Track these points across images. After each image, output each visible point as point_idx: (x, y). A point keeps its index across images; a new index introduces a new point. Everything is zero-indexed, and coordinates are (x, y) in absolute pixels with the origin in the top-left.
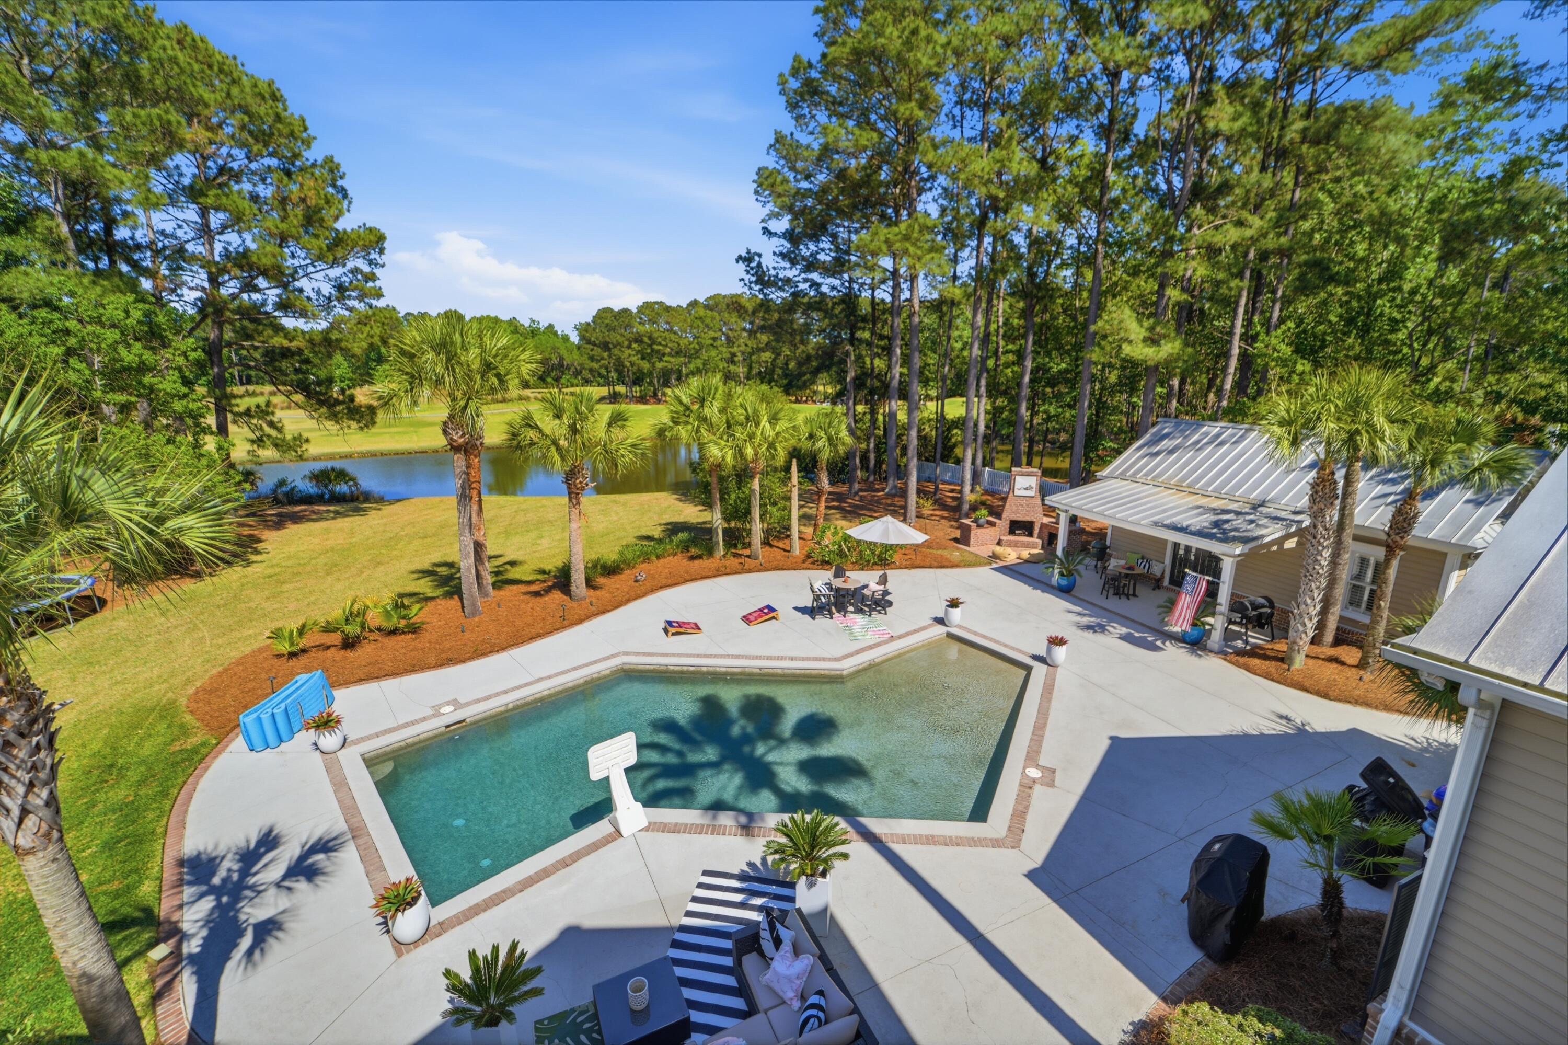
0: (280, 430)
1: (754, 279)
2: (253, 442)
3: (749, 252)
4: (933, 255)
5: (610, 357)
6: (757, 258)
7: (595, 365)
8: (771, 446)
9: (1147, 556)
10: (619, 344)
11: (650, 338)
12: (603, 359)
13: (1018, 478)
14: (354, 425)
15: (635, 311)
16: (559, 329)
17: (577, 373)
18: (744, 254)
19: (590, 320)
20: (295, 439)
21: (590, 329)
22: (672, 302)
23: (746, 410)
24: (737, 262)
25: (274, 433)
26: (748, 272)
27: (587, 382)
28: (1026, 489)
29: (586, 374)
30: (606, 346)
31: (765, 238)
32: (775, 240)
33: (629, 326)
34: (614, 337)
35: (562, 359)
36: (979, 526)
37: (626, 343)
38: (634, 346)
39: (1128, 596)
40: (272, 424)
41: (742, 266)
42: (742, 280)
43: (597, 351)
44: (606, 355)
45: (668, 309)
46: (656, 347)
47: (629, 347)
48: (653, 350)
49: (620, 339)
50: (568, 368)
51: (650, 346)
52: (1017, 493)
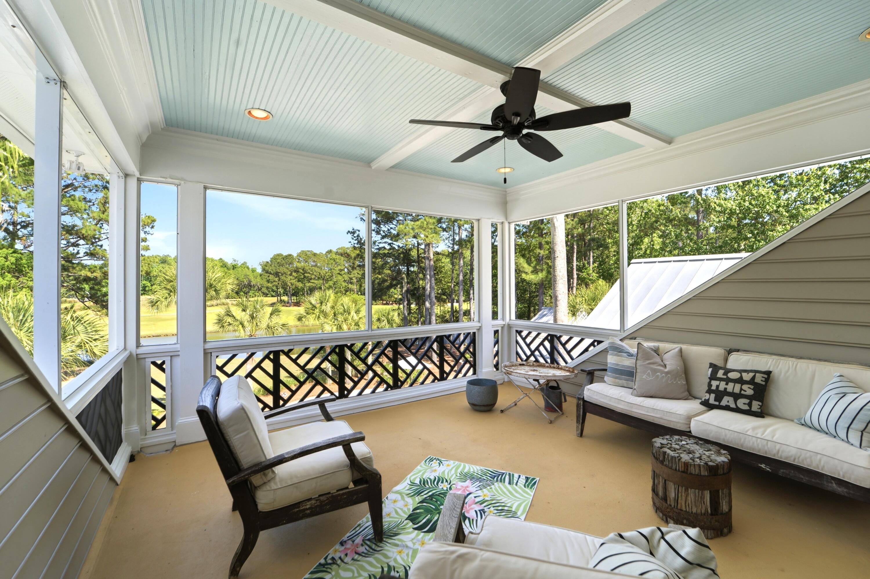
1: (356, 242)
3: (353, 229)
5: (279, 280)
6: (357, 232)
7: (270, 285)
8: (357, 324)
10: (285, 273)
11: (303, 270)
12: (274, 281)
15: (295, 255)
16: (250, 265)
17: (260, 289)
18: (350, 230)
19: (269, 260)
21: (268, 265)
22: (317, 252)
23: (344, 307)
24: (347, 233)
26: (352, 239)
27: (266, 295)
29: (264, 290)
30: (277, 274)
31: (362, 222)
33: (291, 263)
34: (282, 270)
35: (250, 282)
37: (289, 273)
38: (294, 274)
41: (349, 235)
42: (350, 242)
43: (272, 277)
44: (277, 279)
45: (315, 255)
46: (306, 275)
47: (291, 275)
48: (305, 277)
49: (285, 270)
50: (254, 286)
51: (303, 274)
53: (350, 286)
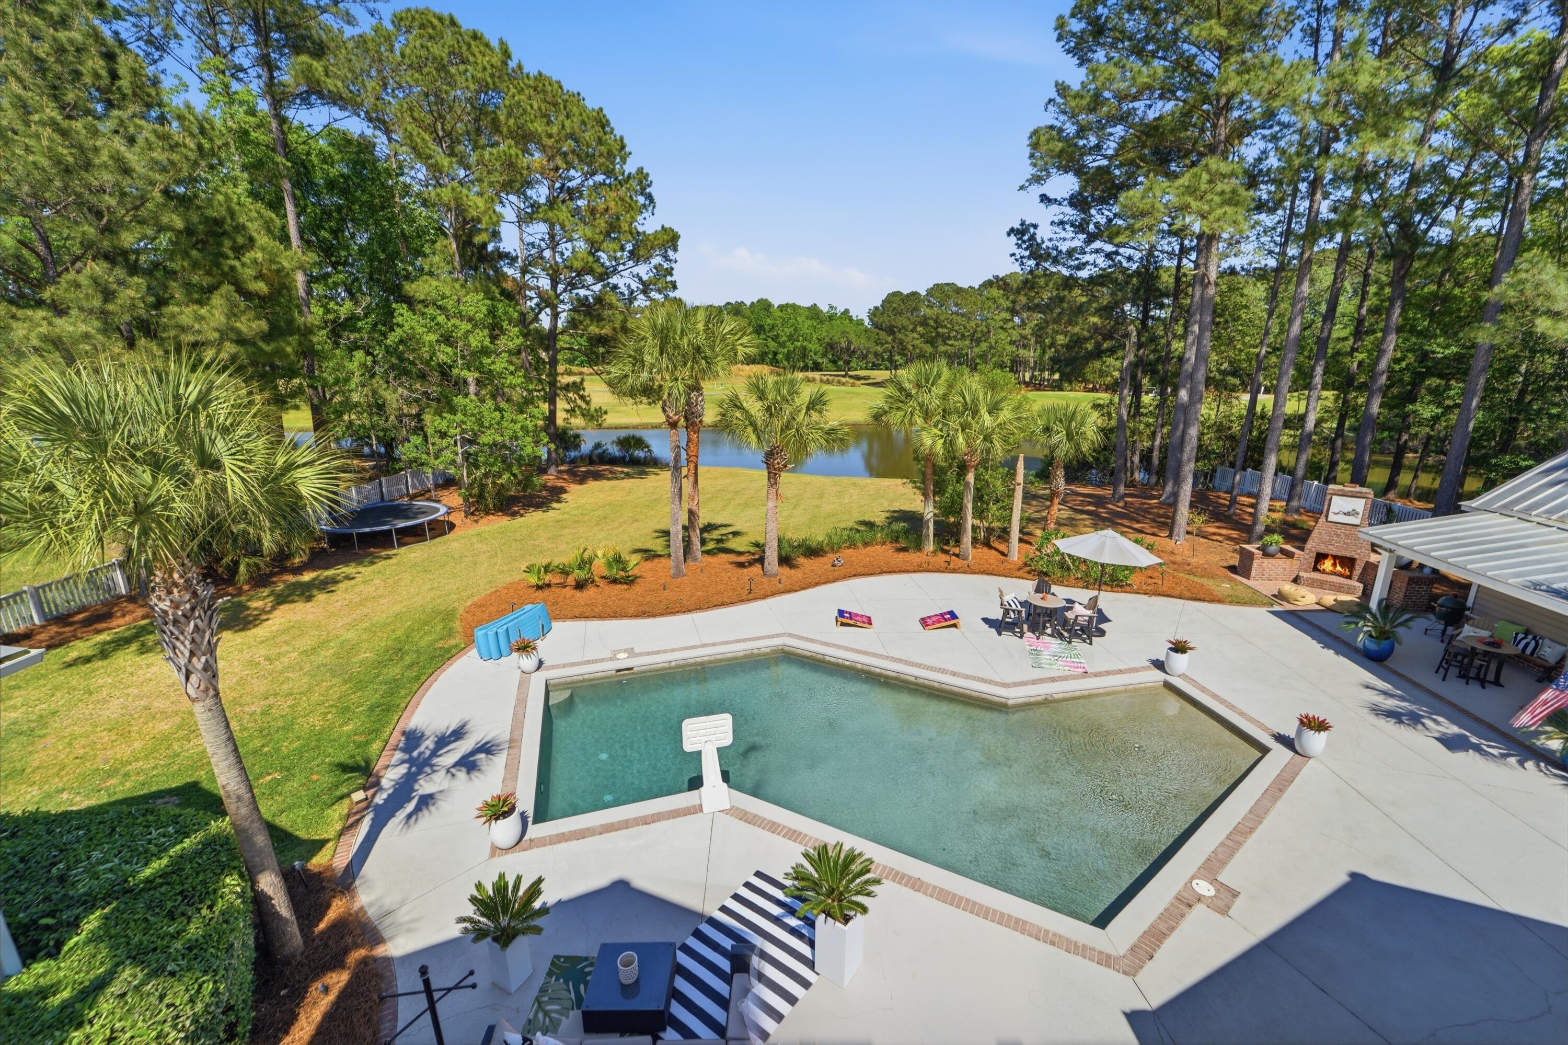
0: (588, 403)
1: (1027, 253)
2: (567, 411)
3: (1023, 223)
4: (1227, 208)
5: (894, 340)
6: (1032, 230)
7: (879, 349)
8: (987, 438)
9: (1538, 631)
10: (904, 328)
11: (936, 321)
12: (887, 342)
13: (1335, 499)
14: (644, 400)
15: (923, 293)
16: (853, 314)
17: (864, 357)
18: (1017, 225)
19: (879, 304)
20: (596, 410)
21: (878, 314)
22: (963, 284)
23: (964, 398)
24: (1009, 235)
25: (584, 405)
26: (1019, 246)
27: (875, 367)
28: (1347, 514)
29: (871, 357)
30: (891, 330)
31: (1042, 205)
32: (1054, 208)
33: (916, 309)
34: (902, 321)
35: (850, 343)
36: (1266, 554)
37: (911, 327)
38: (919, 329)
39: (1483, 683)
40: (582, 398)
41: (1013, 239)
42: (1014, 255)
43: (883, 334)
44: (890, 339)
45: (959, 290)
46: (940, 330)
47: (913, 330)
48: (938, 333)
49: (905, 322)
50: (854, 352)
51: (936, 329)
52: (1332, 517)
53: (1022, 352)
